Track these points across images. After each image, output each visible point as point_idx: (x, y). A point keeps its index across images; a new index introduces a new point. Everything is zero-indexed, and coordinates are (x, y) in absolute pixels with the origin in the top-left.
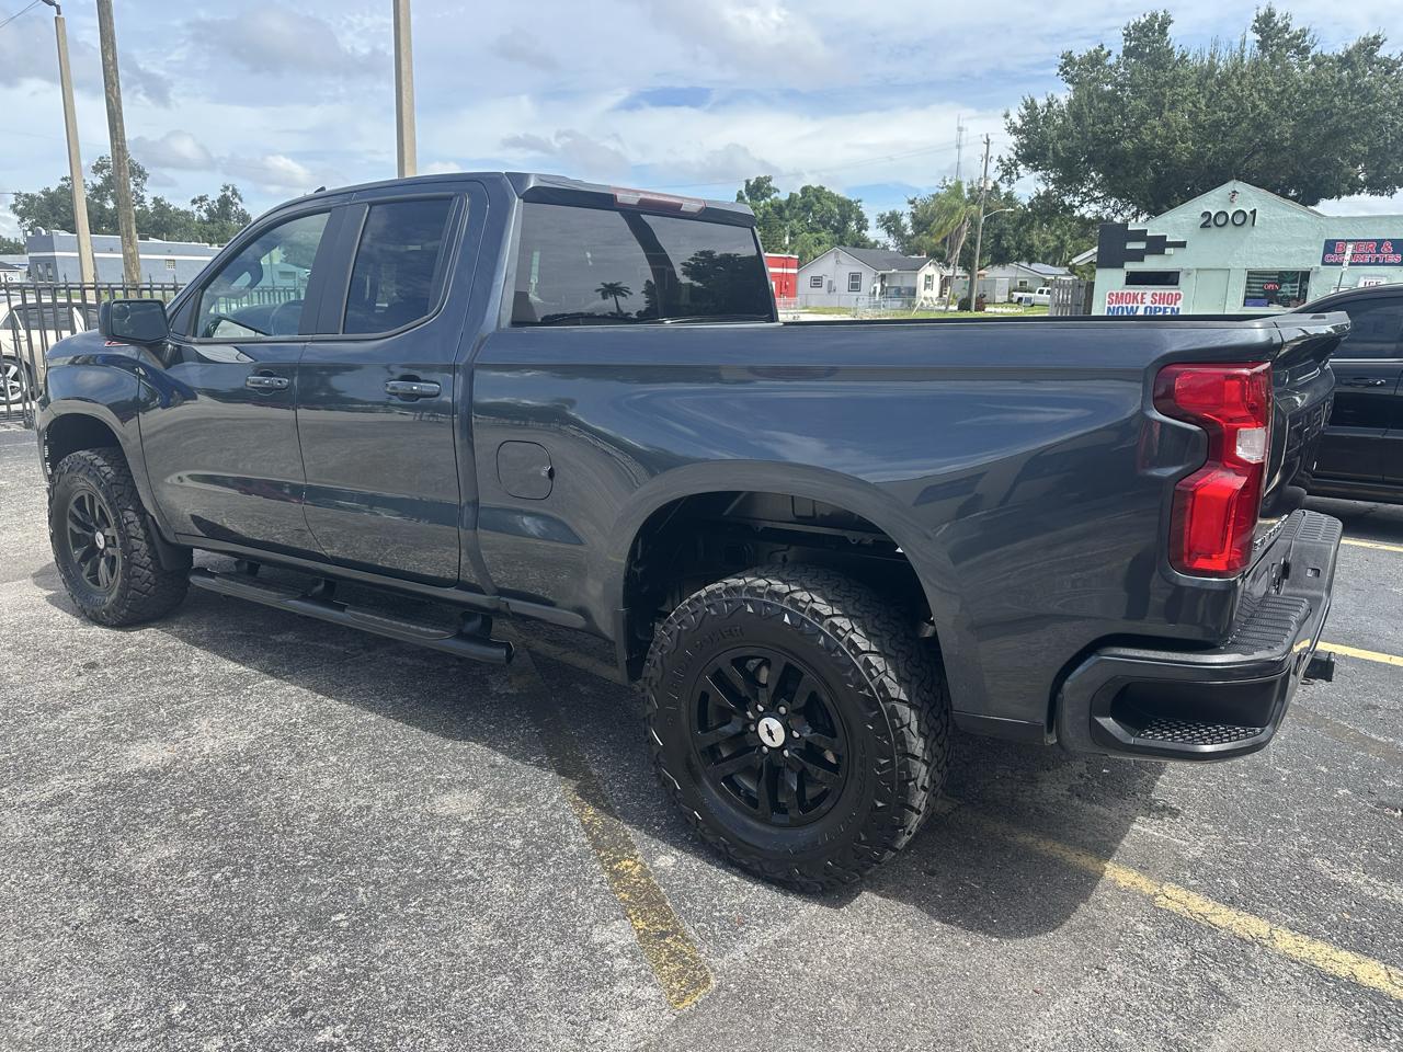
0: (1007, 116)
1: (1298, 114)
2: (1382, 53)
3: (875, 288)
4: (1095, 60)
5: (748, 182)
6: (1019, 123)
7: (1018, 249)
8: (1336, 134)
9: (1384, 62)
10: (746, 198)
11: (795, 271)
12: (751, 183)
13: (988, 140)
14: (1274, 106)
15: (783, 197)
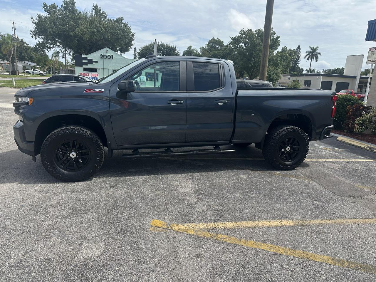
1: (110, 33)
2: (123, 22)
13: (14, 23)
14: (105, 29)
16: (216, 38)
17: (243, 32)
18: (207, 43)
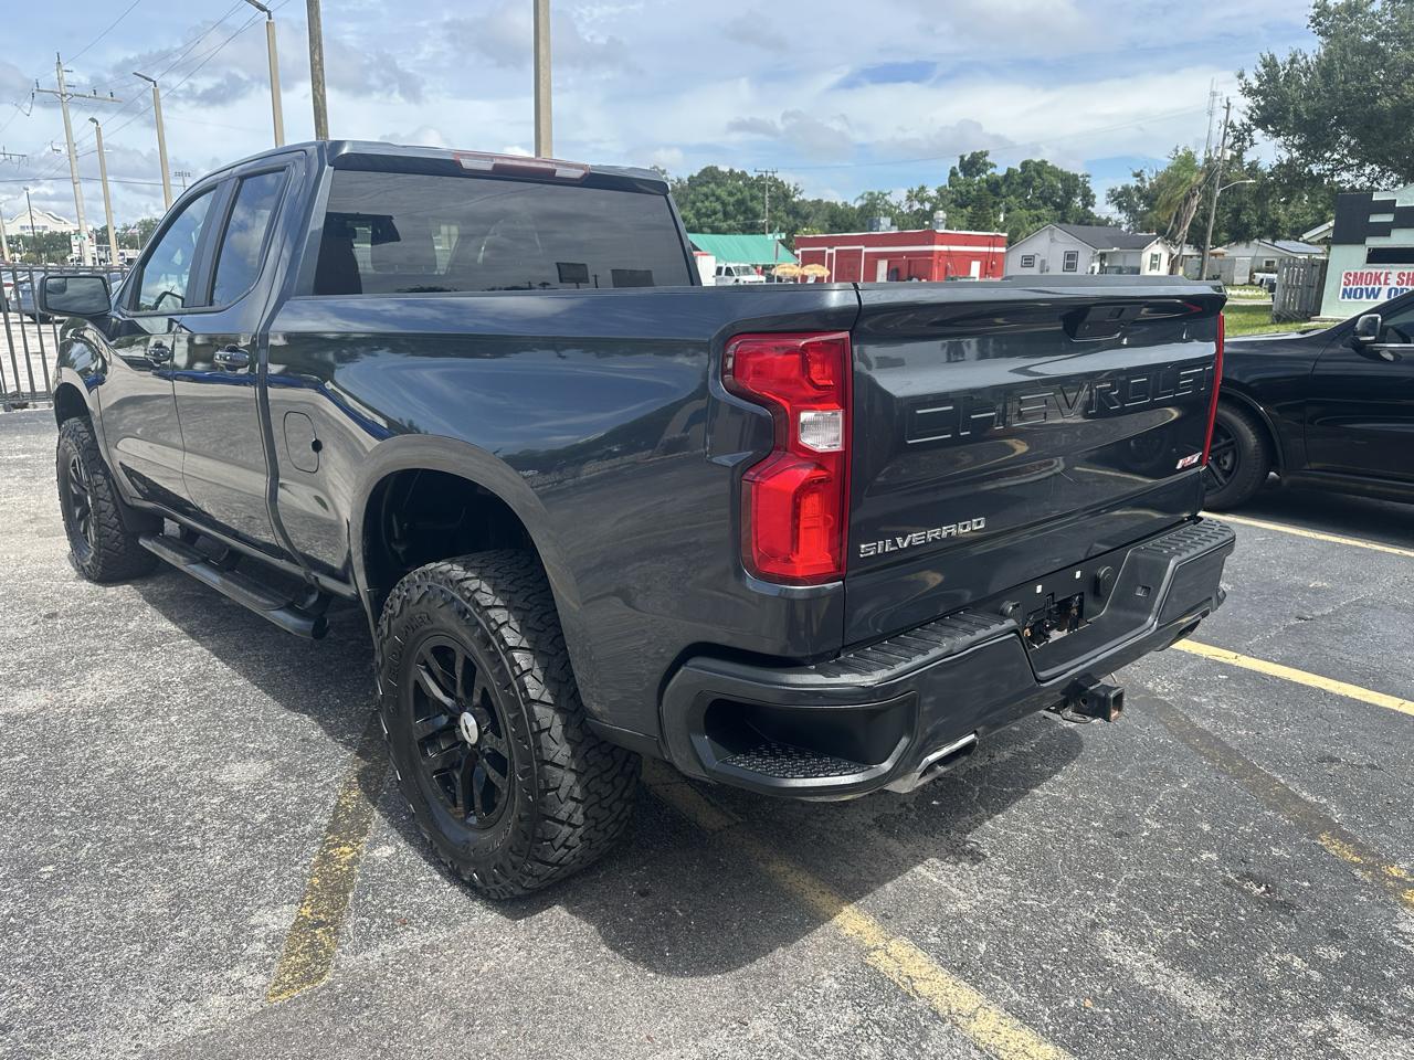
0: (1241, 76)
3: (1093, 268)
4: (1354, 7)
5: (962, 158)
6: (1255, 84)
7: (1260, 224)
10: (960, 175)
11: (1003, 250)
12: (966, 159)
13: (1229, 104)
15: (1001, 172)
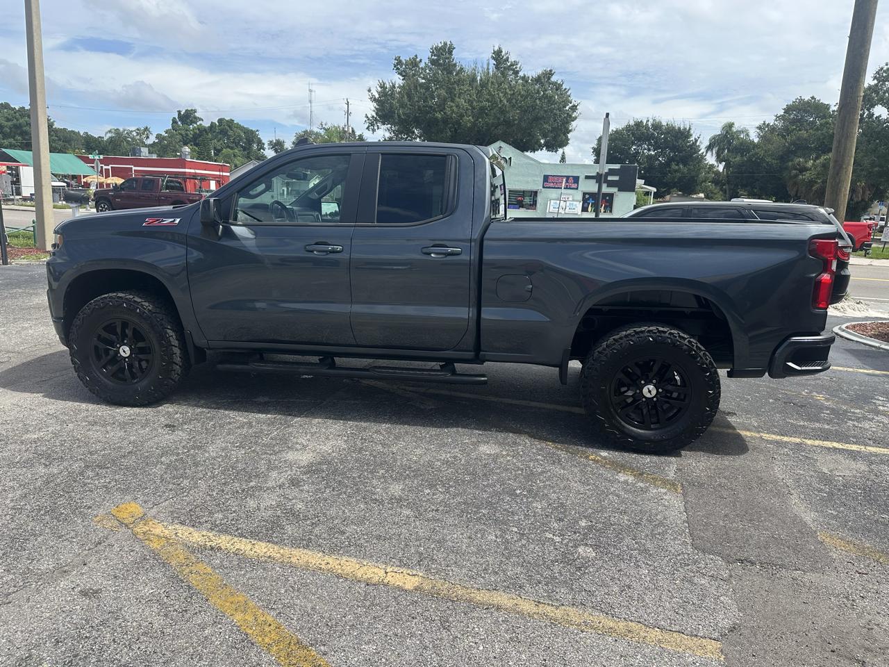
0: (369, 91)
1: (520, 107)
2: (553, 79)
4: (414, 63)
5: (179, 112)
6: (377, 96)
8: (537, 119)
9: (555, 84)
10: (179, 123)
11: (228, 174)
12: (182, 113)
13: (348, 102)
14: (509, 100)
15: (206, 124)
16: (807, 98)
17: (884, 75)
18: (782, 112)
